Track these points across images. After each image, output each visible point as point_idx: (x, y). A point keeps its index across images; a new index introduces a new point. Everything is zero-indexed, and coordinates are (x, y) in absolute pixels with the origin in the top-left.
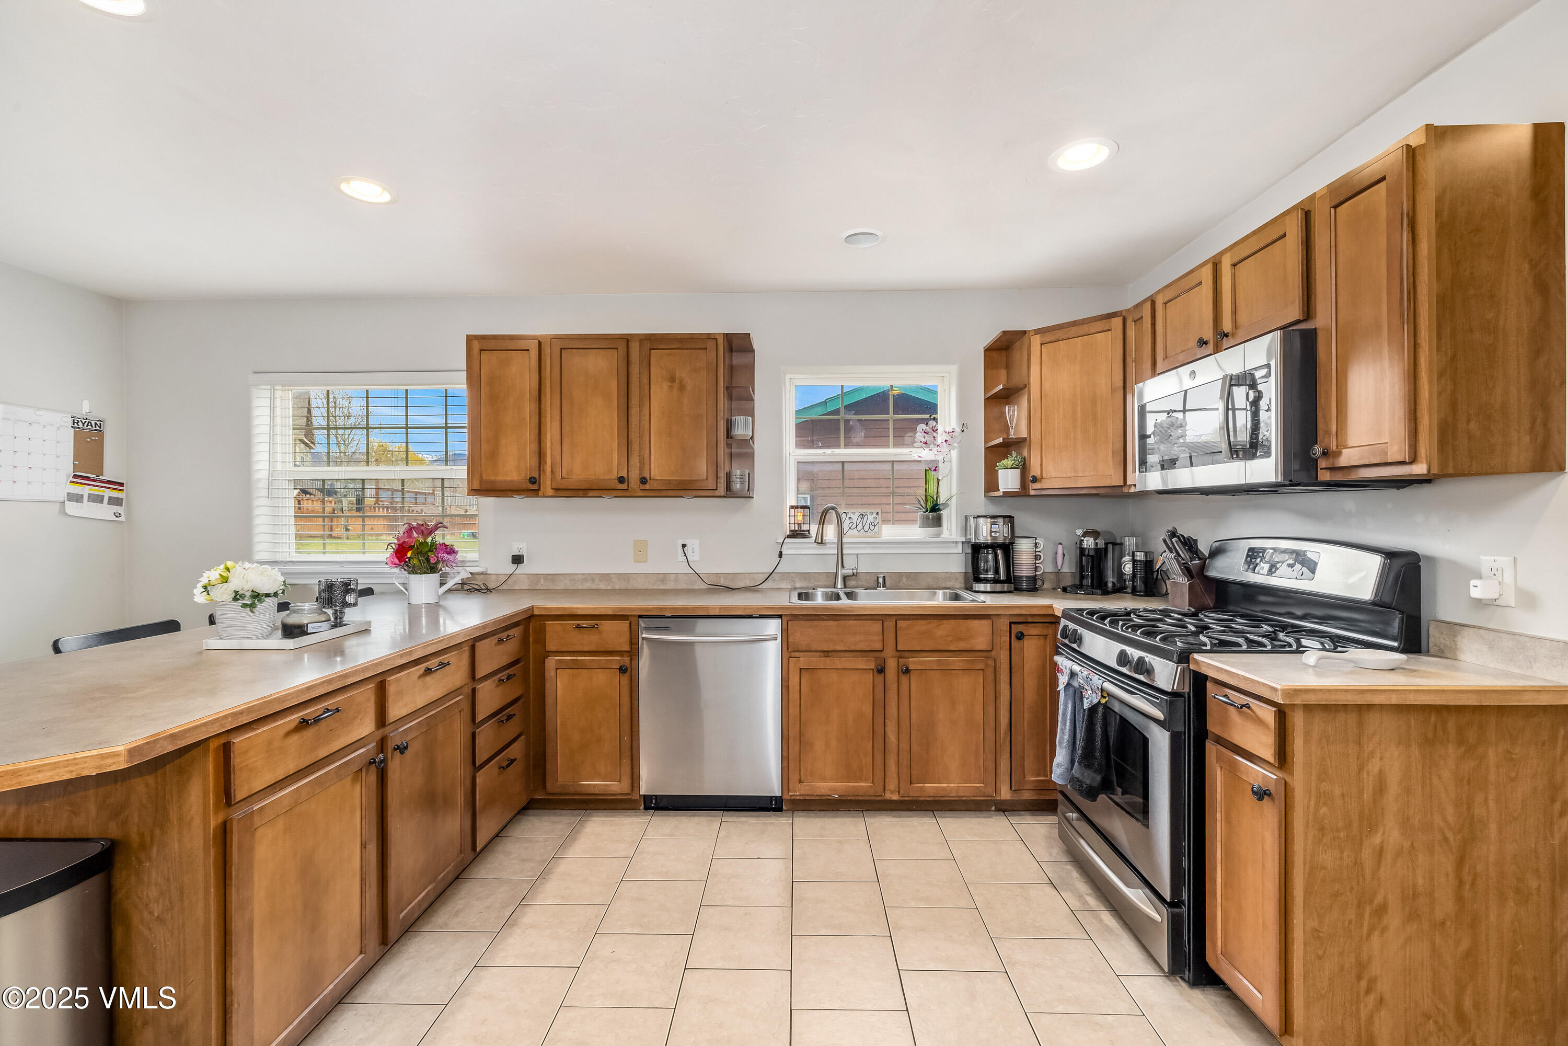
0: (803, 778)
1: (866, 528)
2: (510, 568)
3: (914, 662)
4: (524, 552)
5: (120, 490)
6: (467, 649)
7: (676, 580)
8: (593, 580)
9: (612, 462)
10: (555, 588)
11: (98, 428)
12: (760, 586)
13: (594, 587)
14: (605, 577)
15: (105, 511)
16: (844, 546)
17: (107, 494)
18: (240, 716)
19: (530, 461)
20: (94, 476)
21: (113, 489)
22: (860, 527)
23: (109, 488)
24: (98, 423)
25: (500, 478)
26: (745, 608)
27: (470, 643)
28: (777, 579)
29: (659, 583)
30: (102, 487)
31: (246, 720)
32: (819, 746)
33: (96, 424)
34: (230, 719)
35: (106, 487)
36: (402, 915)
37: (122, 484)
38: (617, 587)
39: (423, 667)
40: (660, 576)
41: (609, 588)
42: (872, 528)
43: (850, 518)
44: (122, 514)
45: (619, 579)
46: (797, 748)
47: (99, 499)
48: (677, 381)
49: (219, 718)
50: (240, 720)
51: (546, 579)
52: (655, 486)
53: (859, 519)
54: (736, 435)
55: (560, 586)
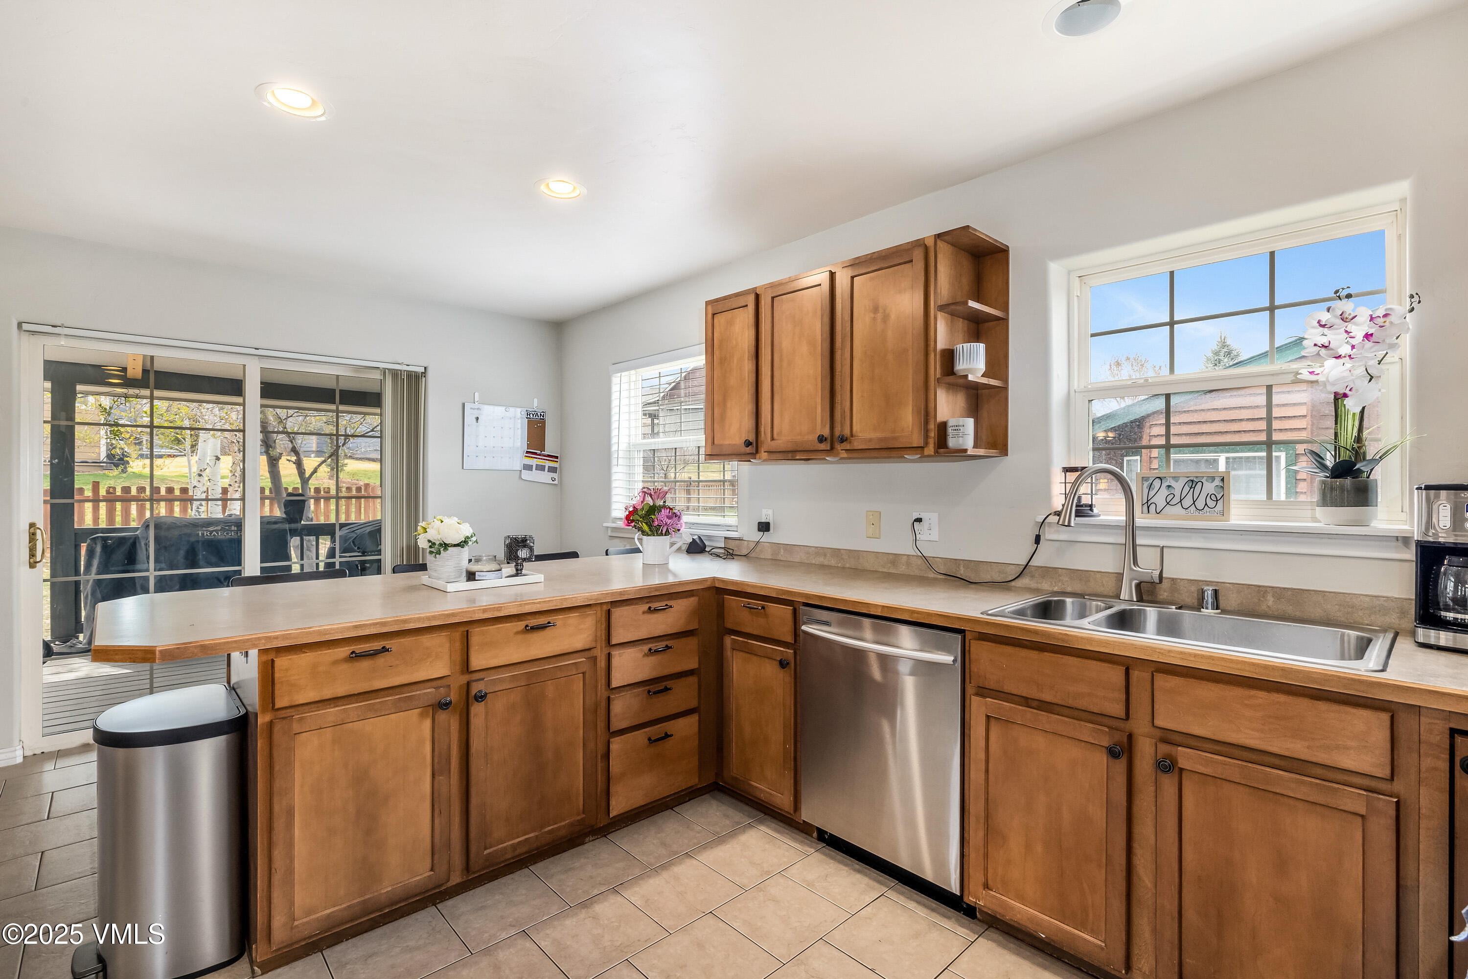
0: (990, 882)
1: (1200, 504)
2: (755, 536)
3: (1186, 758)
4: (770, 520)
5: (556, 461)
6: (600, 613)
7: (908, 564)
8: (825, 555)
9: (816, 420)
10: (791, 559)
11: (542, 417)
12: (1013, 583)
13: (826, 563)
14: (836, 552)
15: (545, 477)
16: (1137, 533)
17: (548, 464)
18: (275, 640)
19: (748, 423)
20: (539, 452)
21: (551, 461)
22: (1188, 502)
23: (549, 460)
24: (542, 414)
25: (727, 442)
26: (912, 612)
27: (605, 608)
28: (1037, 575)
29: (889, 565)
30: (544, 459)
31: (281, 644)
32: (1015, 844)
33: (541, 414)
34: (263, 641)
35: (546, 460)
36: (486, 852)
37: (557, 457)
38: (848, 565)
39: (523, 624)
40: (891, 557)
41: (839, 565)
42: (1211, 503)
43: (1169, 486)
44: (557, 479)
45: (849, 557)
46: (981, 834)
47: (541, 468)
48: (881, 310)
49: (252, 639)
50: (274, 643)
51: (785, 550)
52: (857, 445)
53: (1187, 488)
54: (957, 370)
55: (797, 558)
